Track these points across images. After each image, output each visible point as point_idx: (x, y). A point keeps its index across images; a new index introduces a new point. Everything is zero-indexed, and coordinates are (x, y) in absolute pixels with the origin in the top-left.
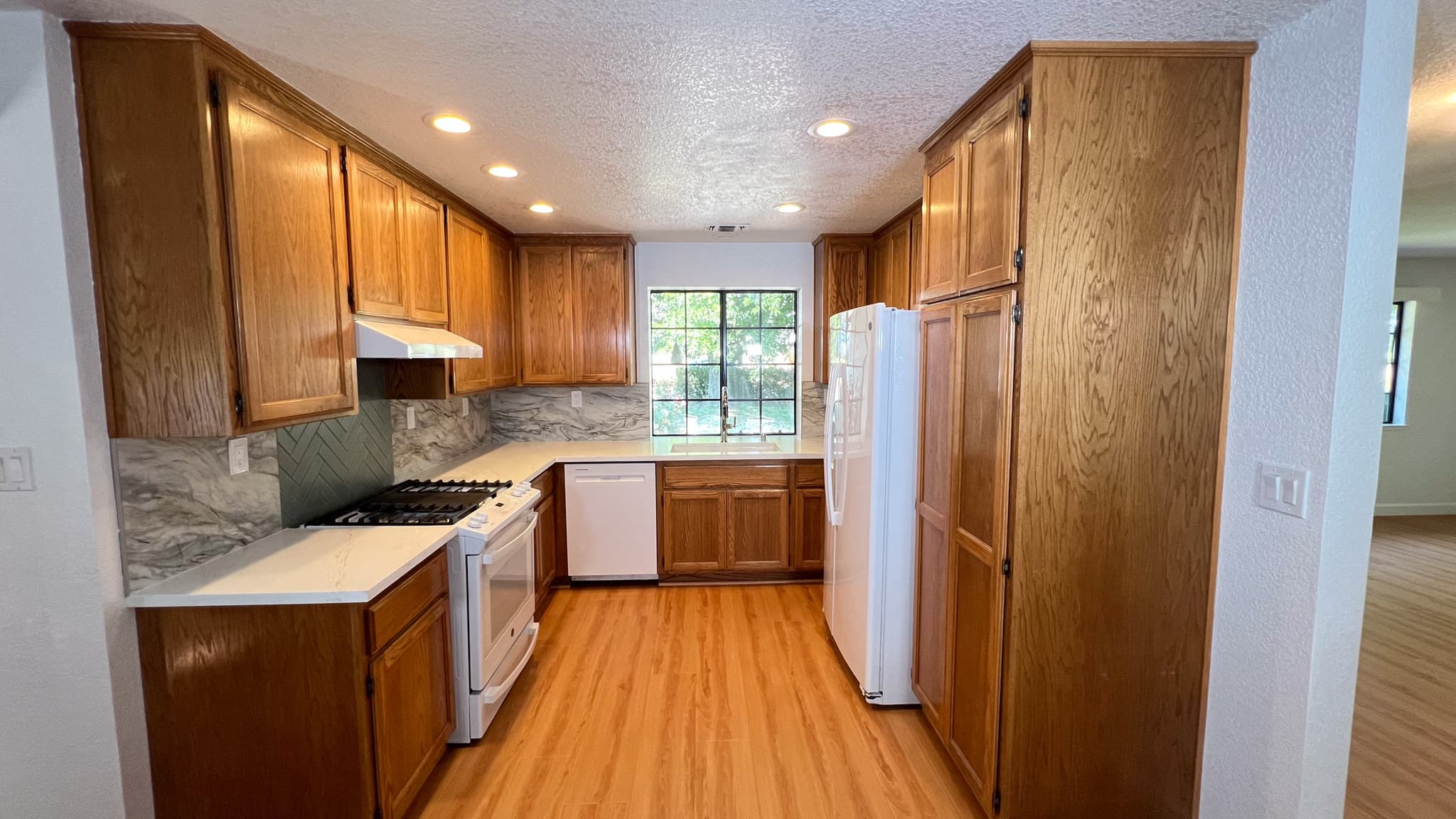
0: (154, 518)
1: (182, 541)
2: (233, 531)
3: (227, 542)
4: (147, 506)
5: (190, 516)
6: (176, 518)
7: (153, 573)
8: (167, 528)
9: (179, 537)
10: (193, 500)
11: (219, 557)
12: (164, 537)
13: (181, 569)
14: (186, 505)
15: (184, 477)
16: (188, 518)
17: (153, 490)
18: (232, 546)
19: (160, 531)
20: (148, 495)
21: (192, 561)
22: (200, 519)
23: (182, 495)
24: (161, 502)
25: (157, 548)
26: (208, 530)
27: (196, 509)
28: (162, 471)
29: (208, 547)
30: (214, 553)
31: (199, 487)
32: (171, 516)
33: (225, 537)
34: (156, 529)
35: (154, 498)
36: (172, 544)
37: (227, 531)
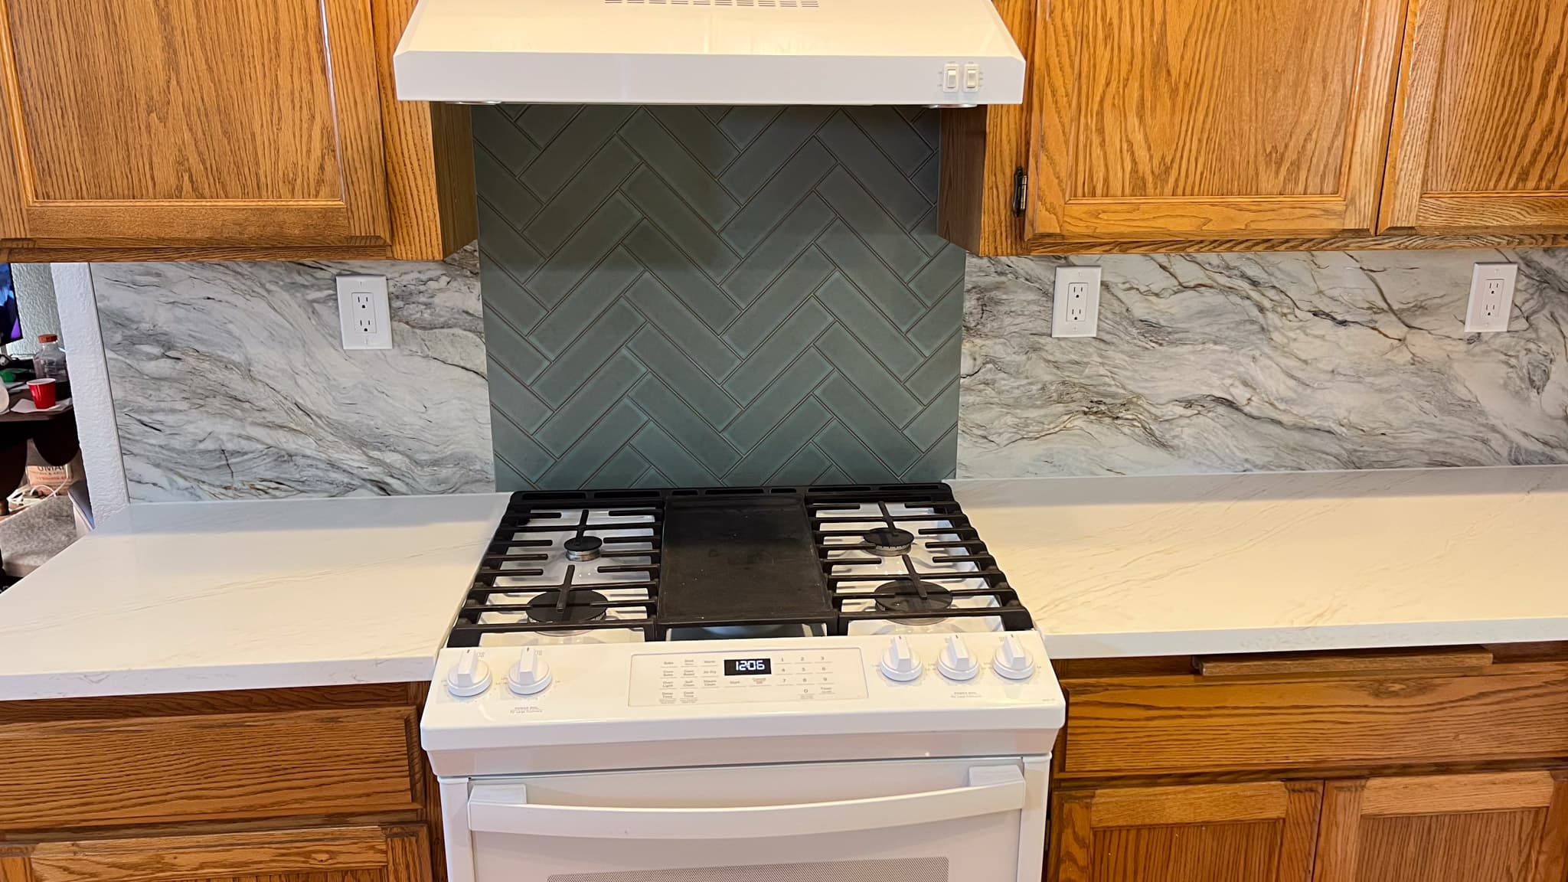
0: (167, 390)
1: (229, 446)
2: (353, 459)
3: (335, 476)
4: (151, 367)
5: (247, 406)
6: (216, 403)
7: (172, 482)
8: (194, 414)
9: (224, 438)
10: (253, 379)
11: (316, 498)
12: (190, 428)
13: (230, 493)
14: (237, 384)
15: (230, 333)
16: (243, 410)
17: (167, 346)
18: (349, 488)
19: (181, 416)
20: (156, 350)
21: (253, 487)
22: (270, 417)
23: (228, 365)
24: (179, 365)
25: (176, 443)
26: (288, 442)
27: (261, 396)
28: (180, 312)
29: (289, 472)
30: (303, 486)
31: (267, 358)
32: (201, 397)
33: (333, 465)
34: (173, 411)
35: (164, 356)
36: (209, 445)
37: (335, 455)
